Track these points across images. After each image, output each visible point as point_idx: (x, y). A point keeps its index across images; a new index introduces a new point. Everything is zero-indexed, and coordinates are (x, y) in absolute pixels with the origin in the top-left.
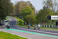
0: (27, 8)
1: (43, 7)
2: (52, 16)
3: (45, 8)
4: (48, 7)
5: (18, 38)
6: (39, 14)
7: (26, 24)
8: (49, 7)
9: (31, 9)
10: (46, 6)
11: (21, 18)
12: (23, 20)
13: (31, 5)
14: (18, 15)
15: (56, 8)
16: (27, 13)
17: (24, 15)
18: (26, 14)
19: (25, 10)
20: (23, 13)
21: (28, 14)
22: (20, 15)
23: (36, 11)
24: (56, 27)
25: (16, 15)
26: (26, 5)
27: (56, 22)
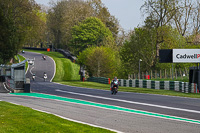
0: (89, 21)
1: (145, 18)
2: (175, 52)
3: (152, 22)
4: (161, 18)
5: (59, 123)
6: (133, 42)
7: (86, 76)
8: (166, 18)
9: (104, 25)
10: (156, 17)
11: (70, 58)
12: (76, 62)
13: (104, 11)
14: (59, 47)
15: (189, 22)
16: (89, 40)
17: (79, 46)
18: (85, 41)
19: (83, 28)
20: (76, 40)
21: (95, 43)
22: (66, 47)
23: (120, 33)
24: (190, 88)
25: (51, 47)
26: (85, 12)
27: (191, 72)
